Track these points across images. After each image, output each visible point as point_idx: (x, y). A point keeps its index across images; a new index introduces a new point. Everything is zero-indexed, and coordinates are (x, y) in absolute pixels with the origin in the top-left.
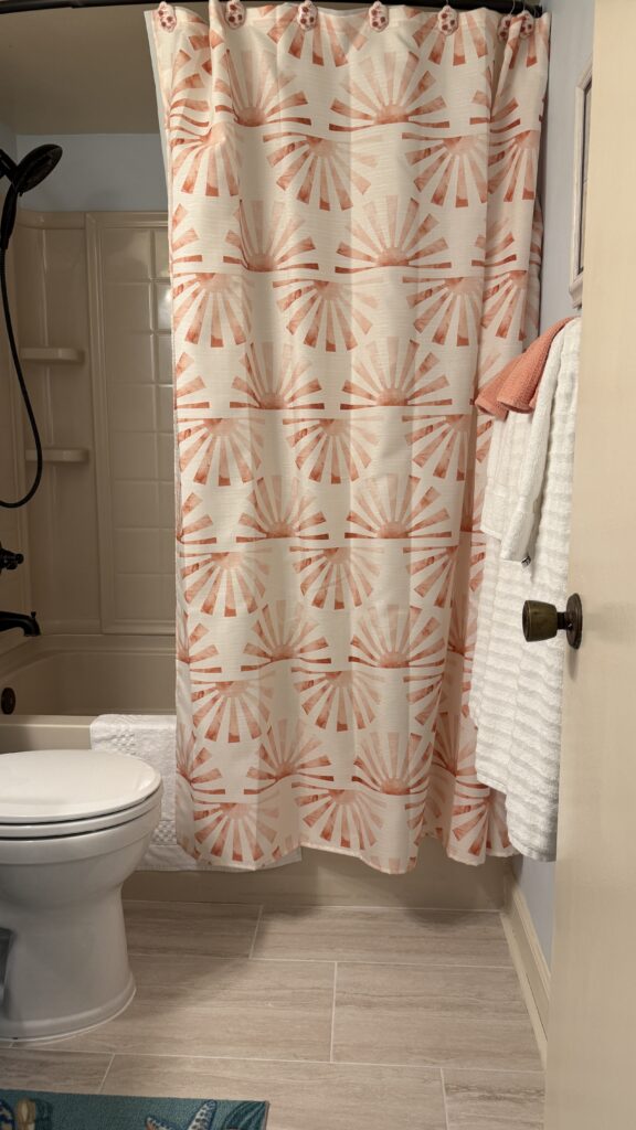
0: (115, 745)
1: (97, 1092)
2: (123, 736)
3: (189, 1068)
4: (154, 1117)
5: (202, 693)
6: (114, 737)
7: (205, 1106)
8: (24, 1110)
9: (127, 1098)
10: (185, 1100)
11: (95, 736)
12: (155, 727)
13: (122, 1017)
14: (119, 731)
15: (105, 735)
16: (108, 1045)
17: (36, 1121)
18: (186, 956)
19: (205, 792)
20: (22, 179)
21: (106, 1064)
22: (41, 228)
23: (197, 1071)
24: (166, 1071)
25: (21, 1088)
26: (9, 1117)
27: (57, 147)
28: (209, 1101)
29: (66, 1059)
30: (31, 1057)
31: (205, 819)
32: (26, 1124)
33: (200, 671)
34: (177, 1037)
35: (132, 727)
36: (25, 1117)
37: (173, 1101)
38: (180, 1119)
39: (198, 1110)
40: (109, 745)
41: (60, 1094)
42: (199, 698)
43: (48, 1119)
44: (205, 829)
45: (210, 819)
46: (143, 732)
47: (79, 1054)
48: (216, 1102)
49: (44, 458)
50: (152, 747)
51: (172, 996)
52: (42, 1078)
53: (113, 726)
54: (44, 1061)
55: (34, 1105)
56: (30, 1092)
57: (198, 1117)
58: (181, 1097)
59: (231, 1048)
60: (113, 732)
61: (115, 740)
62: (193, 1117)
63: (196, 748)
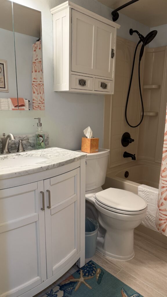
0: (144, 193)
1: (115, 276)
2: (146, 192)
3: (137, 282)
4: (124, 289)
5: (164, 187)
6: (144, 191)
7: (137, 294)
8: (98, 271)
9: (120, 281)
10: (133, 289)
11: (139, 189)
12: (154, 192)
13: (127, 261)
14: (145, 190)
15: (141, 190)
16: (122, 266)
17: (100, 274)
18: (150, 254)
19: (162, 214)
20: (145, 41)
21: (119, 271)
22: (153, 52)
23: (139, 284)
24: (132, 280)
25: (100, 265)
26: (95, 270)
27: (156, 31)
28: (138, 293)
29: (112, 264)
30: (105, 260)
31: (161, 221)
32: (98, 274)
33: (164, 180)
34: (138, 273)
35: (148, 190)
36: (98, 272)
37: (130, 288)
38: (130, 293)
39: (135, 294)
40: (142, 193)
41: (107, 271)
42: (163, 188)
43: (102, 275)
44: (161, 223)
45: (163, 222)
46: (151, 192)
47: (115, 265)
48: (140, 295)
49: (144, 114)
50: (153, 197)
51: (142, 262)
52: (105, 266)
53: (144, 188)
54: (107, 262)
55: (101, 271)
56: (101, 267)
57: (134, 295)
58: (132, 288)
59: (151, 284)
60: (144, 190)
61: (144, 192)
62: (133, 295)
63: (161, 202)
